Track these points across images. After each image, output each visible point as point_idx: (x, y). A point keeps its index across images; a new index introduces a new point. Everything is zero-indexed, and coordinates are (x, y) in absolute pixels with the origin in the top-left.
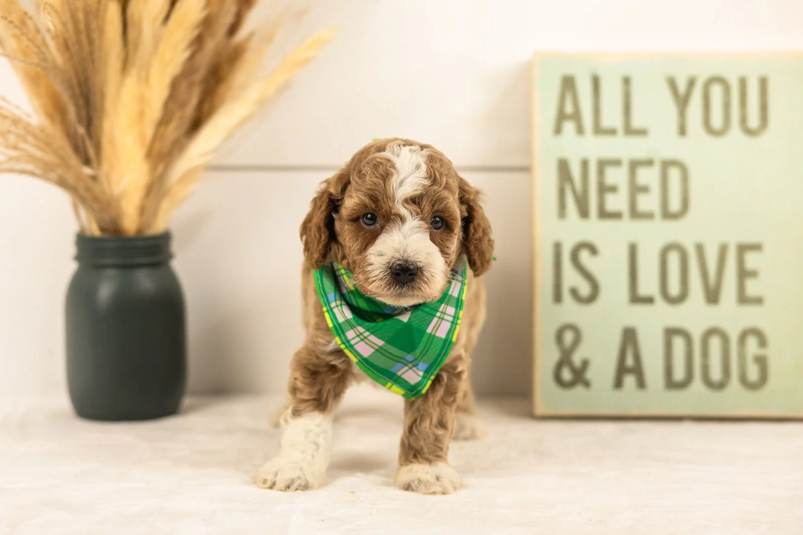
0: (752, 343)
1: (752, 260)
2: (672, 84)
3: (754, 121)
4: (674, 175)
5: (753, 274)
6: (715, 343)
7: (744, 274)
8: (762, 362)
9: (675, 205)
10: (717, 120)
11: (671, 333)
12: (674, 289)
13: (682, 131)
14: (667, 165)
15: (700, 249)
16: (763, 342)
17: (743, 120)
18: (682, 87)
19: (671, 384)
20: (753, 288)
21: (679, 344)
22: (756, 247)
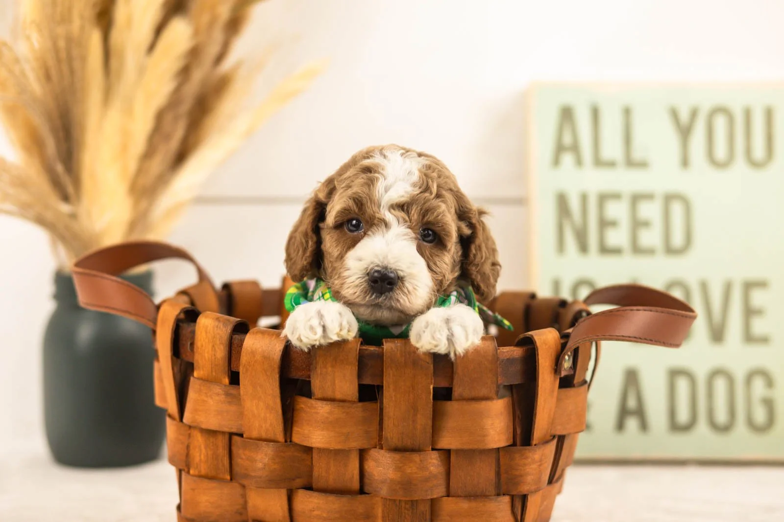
0: (759, 385)
1: (758, 298)
2: (674, 114)
3: (759, 152)
4: (677, 209)
5: (759, 312)
6: (720, 385)
7: (750, 312)
8: (769, 404)
9: (678, 240)
10: (721, 152)
11: (674, 374)
13: (685, 162)
14: (669, 198)
15: (704, 286)
16: (770, 383)
17: (748, 151)
18: (684, 116)
19: (675, 427)
20: (759, 326)
21: (682, 385)
22: (762, 284)
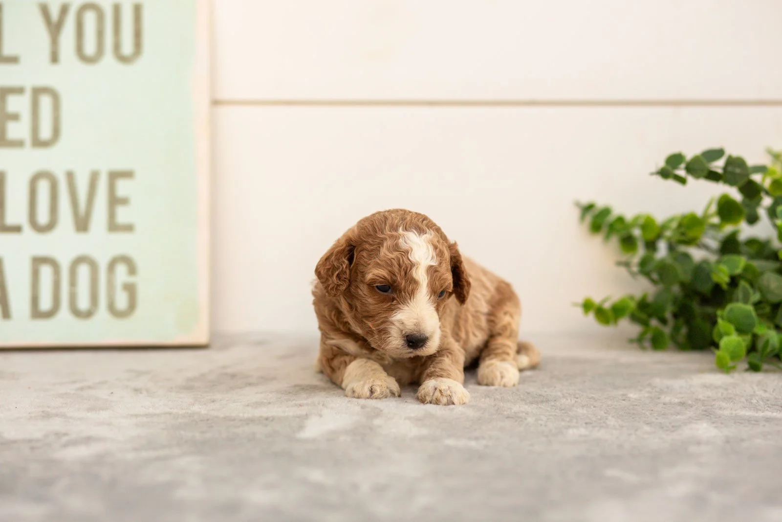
0: (121, 270)
1: (123, 188)
2: (45, 11)
3: (127, 48)
4: (46, 102)
5: (124, 201)
6: (84, 271)
7: (114, 201)
8: (131, 290)
9: (45, 133)
10: (90, 48)
11: (38, 261)
12: (43, 217)
13: (55, 58)
14: (38, 92)
15: (70, 176)
16: (132, 270)
17: (117, 47)
18: (55, 14)
19: (37, 313)
20: (123, 215)
21: (46, 272)
22: (128, 174)
